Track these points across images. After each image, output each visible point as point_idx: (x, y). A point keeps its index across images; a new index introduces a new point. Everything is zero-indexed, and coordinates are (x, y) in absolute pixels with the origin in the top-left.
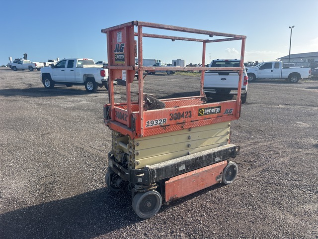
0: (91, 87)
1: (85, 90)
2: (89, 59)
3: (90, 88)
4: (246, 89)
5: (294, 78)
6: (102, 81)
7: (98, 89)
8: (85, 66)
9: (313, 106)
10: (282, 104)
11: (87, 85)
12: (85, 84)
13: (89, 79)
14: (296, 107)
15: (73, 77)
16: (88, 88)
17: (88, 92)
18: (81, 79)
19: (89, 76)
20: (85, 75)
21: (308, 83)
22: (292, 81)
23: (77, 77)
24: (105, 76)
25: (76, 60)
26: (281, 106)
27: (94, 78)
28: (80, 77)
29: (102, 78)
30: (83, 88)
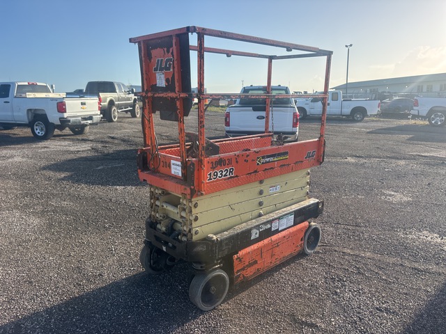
0: (42, 130)
1: (32, 135)
2: (38, 84)
3: (39, 132)
4: (297, 133)
5: (358, 114)
6: (60, 121)
7: (55, 133)
8: (30, 95)
9: (398, 159)
10: (352, 156)
11: (35, 128)
12: (30, 125)
13: (38, 117)
14: (373, 160)
15: (10, 114)
16: (37, 132)
17: (36, 139)
18: (22, 117)
19: (38, 112)
20: (29, 110)
21: (376, 121)
22: (356, 118)
23: (15, 114)
24: (66, 112)
25: (14, 84)
26: (350, 160)
27: (46, 115)
28: (20, 114)
29: (60, 115)
30: (27, 132)
